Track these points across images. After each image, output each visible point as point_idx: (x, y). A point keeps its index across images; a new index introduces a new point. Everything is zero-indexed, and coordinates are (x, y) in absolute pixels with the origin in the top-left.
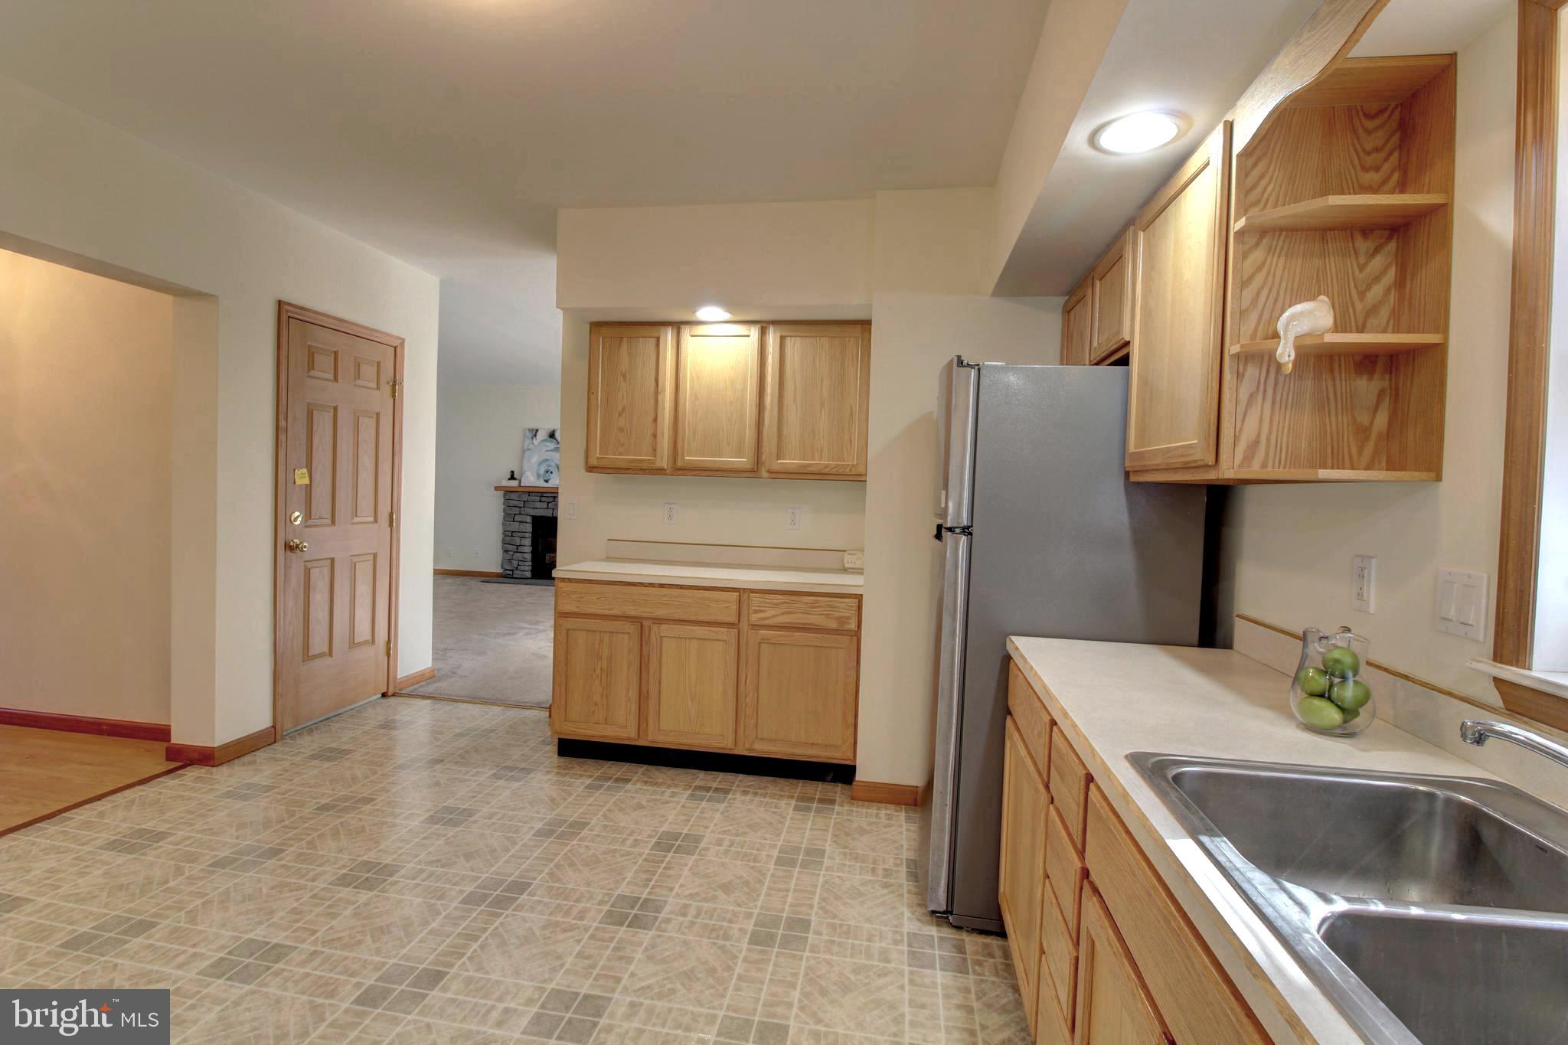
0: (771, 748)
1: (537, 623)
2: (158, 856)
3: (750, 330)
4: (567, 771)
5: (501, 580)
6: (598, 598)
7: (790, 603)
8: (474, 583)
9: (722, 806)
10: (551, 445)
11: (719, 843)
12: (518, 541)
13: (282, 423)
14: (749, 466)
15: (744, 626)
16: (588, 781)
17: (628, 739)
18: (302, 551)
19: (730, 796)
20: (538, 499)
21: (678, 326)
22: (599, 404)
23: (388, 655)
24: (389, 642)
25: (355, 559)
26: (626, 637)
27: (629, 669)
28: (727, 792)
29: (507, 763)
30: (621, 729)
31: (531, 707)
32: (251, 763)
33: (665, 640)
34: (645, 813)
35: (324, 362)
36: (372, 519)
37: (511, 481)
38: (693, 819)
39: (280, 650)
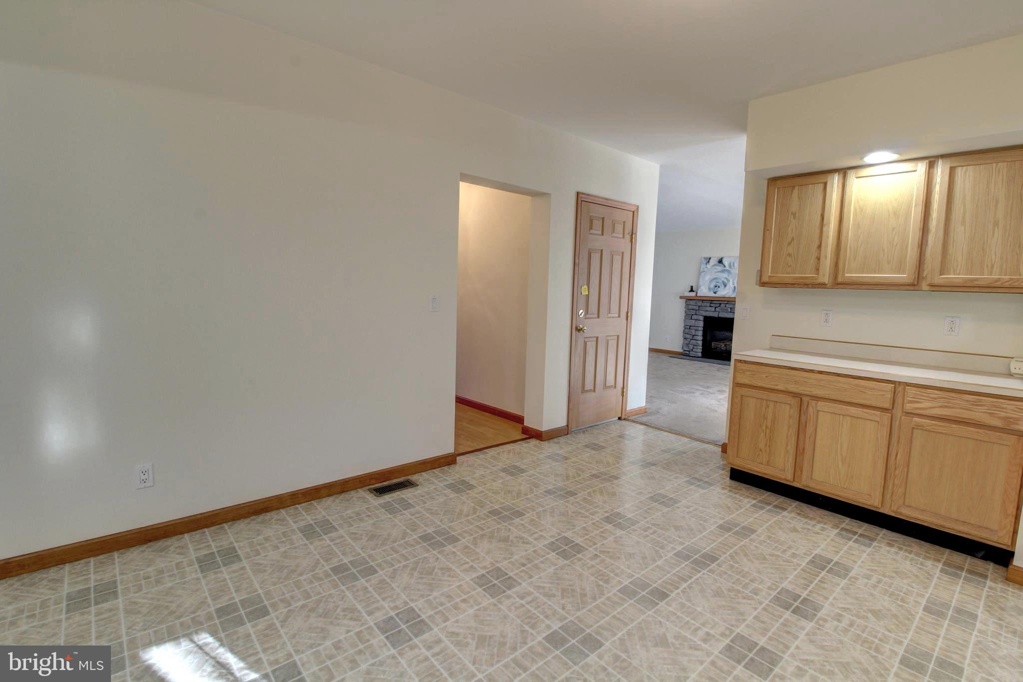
0: (920, 516)
1: (708, 387)
2: (523, 481)
3: (917, 166)
4: (737, 491)
5: (681, 356)
6: (766, 377)
7: (949, 399)
8: (665, 357)
9: (869, 550)
10: (720, 268)
11: (868, 577)
12: (693, 332)
13: (577, 261)
14: (910, 281)
15: (898, 412)
16: (754, 502)
17: (785, 479)
18: (583, 332)
19: (875, 544)
20: (708, 305)
21: (844, 172)
22: (773, 237)
23: (623, 395)
24: (623, 388)
25: (608, 338)
26: (788, 407)
27: (788, 430)
28: (872, 540)
29: (695, 476)
30: (781, 471)
31: (709, 443)
32: (558, 443)
33: (821, 414)
34: (800, 536)
35: (597, 224)
36: (617, 315)
37: (691, 293)
38: (842, 552)
39: (572, 385)
